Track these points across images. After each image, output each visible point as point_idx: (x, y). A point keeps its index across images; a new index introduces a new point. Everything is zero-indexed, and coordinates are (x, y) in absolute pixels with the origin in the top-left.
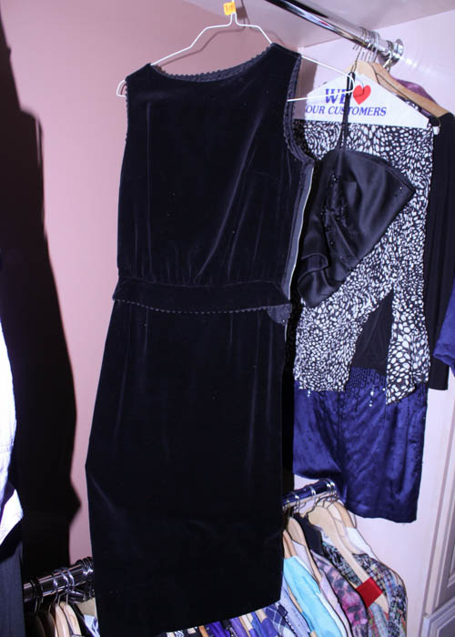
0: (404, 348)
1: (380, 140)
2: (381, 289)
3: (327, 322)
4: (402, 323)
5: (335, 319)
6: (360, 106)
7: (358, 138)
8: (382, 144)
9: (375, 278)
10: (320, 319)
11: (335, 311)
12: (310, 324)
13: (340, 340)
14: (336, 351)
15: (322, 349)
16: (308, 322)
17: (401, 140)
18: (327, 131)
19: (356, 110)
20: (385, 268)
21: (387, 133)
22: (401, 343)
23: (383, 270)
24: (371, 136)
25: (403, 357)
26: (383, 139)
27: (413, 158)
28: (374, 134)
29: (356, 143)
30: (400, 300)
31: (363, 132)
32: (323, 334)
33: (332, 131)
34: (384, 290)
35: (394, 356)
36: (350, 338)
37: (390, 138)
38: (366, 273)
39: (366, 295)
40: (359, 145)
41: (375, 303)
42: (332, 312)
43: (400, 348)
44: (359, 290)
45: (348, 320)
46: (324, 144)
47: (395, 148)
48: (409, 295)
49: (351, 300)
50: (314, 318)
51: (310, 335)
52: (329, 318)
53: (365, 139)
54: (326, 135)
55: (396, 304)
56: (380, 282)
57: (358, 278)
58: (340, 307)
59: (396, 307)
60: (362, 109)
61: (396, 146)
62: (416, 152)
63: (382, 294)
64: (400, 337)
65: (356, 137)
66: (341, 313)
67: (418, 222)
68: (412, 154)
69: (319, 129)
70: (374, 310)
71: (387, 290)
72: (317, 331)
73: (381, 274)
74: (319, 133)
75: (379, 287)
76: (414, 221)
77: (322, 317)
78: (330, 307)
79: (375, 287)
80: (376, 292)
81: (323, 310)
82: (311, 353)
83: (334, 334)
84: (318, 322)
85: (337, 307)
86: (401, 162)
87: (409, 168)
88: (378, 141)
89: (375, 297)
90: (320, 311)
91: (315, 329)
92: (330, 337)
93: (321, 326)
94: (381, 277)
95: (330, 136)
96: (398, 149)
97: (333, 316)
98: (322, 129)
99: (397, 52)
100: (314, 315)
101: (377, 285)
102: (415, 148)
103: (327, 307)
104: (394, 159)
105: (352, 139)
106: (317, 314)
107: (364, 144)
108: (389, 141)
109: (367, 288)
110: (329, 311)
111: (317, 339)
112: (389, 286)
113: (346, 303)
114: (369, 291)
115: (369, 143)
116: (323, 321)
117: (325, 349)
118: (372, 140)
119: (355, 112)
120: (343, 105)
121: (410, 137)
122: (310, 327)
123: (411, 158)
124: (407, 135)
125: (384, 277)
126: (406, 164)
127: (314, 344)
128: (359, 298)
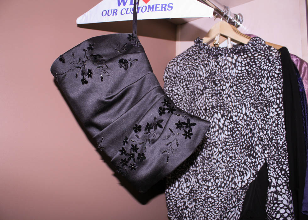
0: (285, 205)
1: (241, 63)
2: (258, 163)
3: (217, 192)
4: (279, 186)
5: (222, 189)
6: (147, 5)
7: (225, 65)
8: (243, 65)
9: (250, 155)
10: (211, 190)
11: (222, 183)
12: (204, 195)
13: (229, 204)
14: (228, 213)
15: (215, 212)
16: (202, 193)
17: (256, 60)
18: (203, 65)
19: (144, 8)
20: (257, 148)
21: (245, 58)
22: (282, 201)
23: (256, 149)
24: (234, 62)
25: (286, 212)
26: (243, 62)
27: (267, 70)
28: (236, 60)
29: (224, 68)
30: (274, 169)
31: (228, 61)
32: (215, 201)
33: (206, 64)
34: (259, 164)
35: (278, 212)
36: (238, 202)
37: (248, 61)
38: (241, 153)
39: (246, 169)
40: (226, 69)
41: (255, 174)
42: (219, 184)
43: (281, 205)
44: (239, 166)
45: (232, 189)
46: (201, 73)
47: (252, 66)
48: (281, 164)
49: (233, 174)
50: (206, 190)
51: (206, 203)
52: (217, 189)
53: (230, 64)
54: (202, 67)
55: (271, 173)
56: (255, 158)
57: (235, 158)
58: (224, 180)
59: (271, 174)
60: (149, 6)
61: (253, 65)
62: (269, 66)
63: (259, 166)
64: (279, 197)
65: (223, 64)
66: (225, 184)
67: (280, 112)
68: (266, 68)
69: (197, 64)
70: (254, 179)
71: (262, 163)
72: (210, 200)
73: (254, 152)
74: (197, 66)
75: (255, 162)
76: (277, 112)
77: (212, 188)
78: (217, 181)
79: (252, 162)
80: (254, 166)
81: (212, 183)
82: (208, 216)
83: (223, 200)
84: (210, 193)
85: (223, 180)
86: (257, 74)
87: (264, 76)
88: (240, 64)
89: (254, 170)
90: (210, 184)
91: (208, 198)
92: (220, 203)
93: (212, 195)
94: (254, 155)
95: (205, 67)
96: (254, 66)
97: (220, 187)
98: (199, 64)
99: (239, 21)
100: (206, 188)
101: (253, 161)
102: (268, 64)
103: (215, 181)
104: (252, 73)
105: (220, 66)
106: (208, 187)
107: (229, 67)
108: (248, 63)
109: (245, 163)
110: (217, 184)
111: (211, 205)
112: (263, 160)
113: (229, 176)
114: (247, 166)
115: (233, 66)
116: (213, 191)
117: (217, 212)
118: (235, 64)
119: (144, 10)
120: (132, 6)
121: (263, 58)
122: (204, 197)
123: (265, 70)
124: (260, 57)
125: (257, 154)
126: (262, 75)
127: (209, 209)
128: (239, 171)
